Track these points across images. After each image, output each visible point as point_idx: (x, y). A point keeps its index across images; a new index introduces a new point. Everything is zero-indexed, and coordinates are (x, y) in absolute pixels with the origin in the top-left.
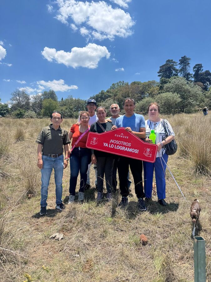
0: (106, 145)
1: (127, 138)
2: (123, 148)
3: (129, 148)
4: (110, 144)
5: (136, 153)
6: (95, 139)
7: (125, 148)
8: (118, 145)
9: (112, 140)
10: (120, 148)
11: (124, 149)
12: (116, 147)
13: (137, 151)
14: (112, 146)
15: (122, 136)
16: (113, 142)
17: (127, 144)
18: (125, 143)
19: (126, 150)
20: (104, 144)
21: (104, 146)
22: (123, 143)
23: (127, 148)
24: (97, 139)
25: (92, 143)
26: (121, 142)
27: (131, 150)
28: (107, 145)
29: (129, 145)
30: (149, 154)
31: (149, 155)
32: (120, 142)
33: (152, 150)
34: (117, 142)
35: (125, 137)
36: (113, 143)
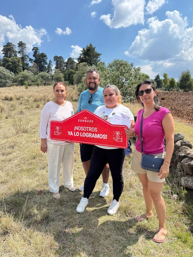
0: (70, 133)
1: (92, 121)
2: (89, 135)
3: (96, 134)
4: (75, 132)
5: (105, 138)
7: (91, 134)
8: (83, 131)
10: (86, 135)
11: (91, 136)
12: (82, 135)
13: (106, 136)
14: (78, 134)
16: (77, 129)
18: (91, 129)
19: (93, 136)
20: (69, 133)
21: (69, 135)
22: (88, 128)
23: (93, 134)
24: (60, 128)
25: (56, 133)
26: (87, 128)
27: (98, 136)
28: (72, 134)
29: (95, 129)
30: (119, 138)
31: (120, 140)
32: (85, 128)
33: (122, 132)
35: (89, 121)
36: (78, 131)
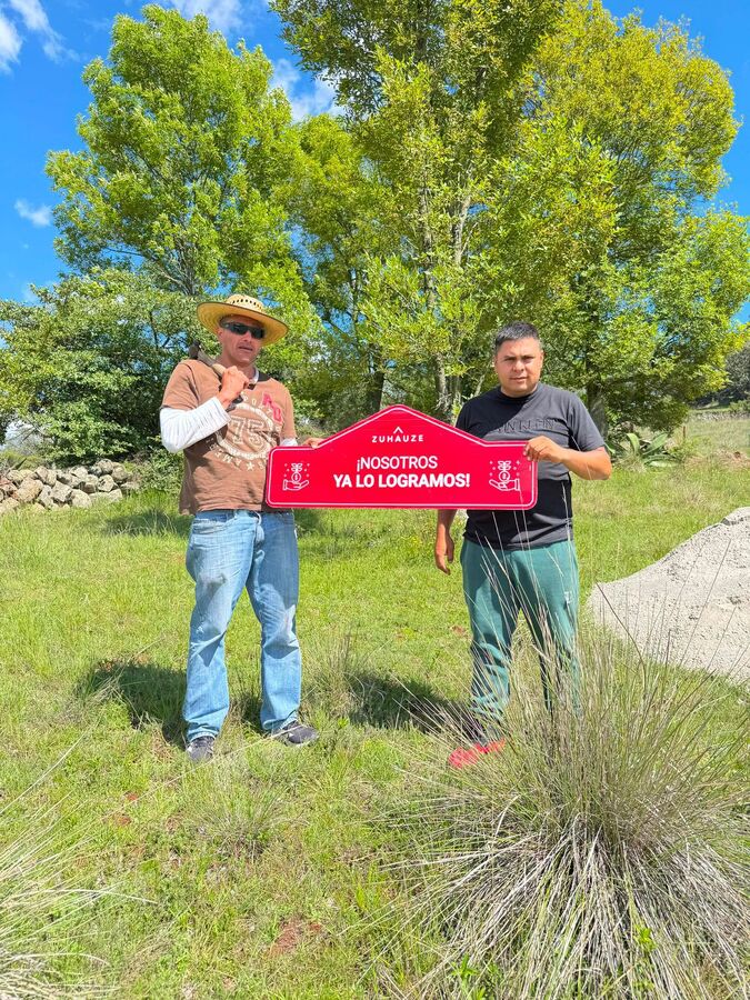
6: (297, 468)
9: (363, 460)
15: (398, 439)
17: (423, 462)
34: (386, 462)
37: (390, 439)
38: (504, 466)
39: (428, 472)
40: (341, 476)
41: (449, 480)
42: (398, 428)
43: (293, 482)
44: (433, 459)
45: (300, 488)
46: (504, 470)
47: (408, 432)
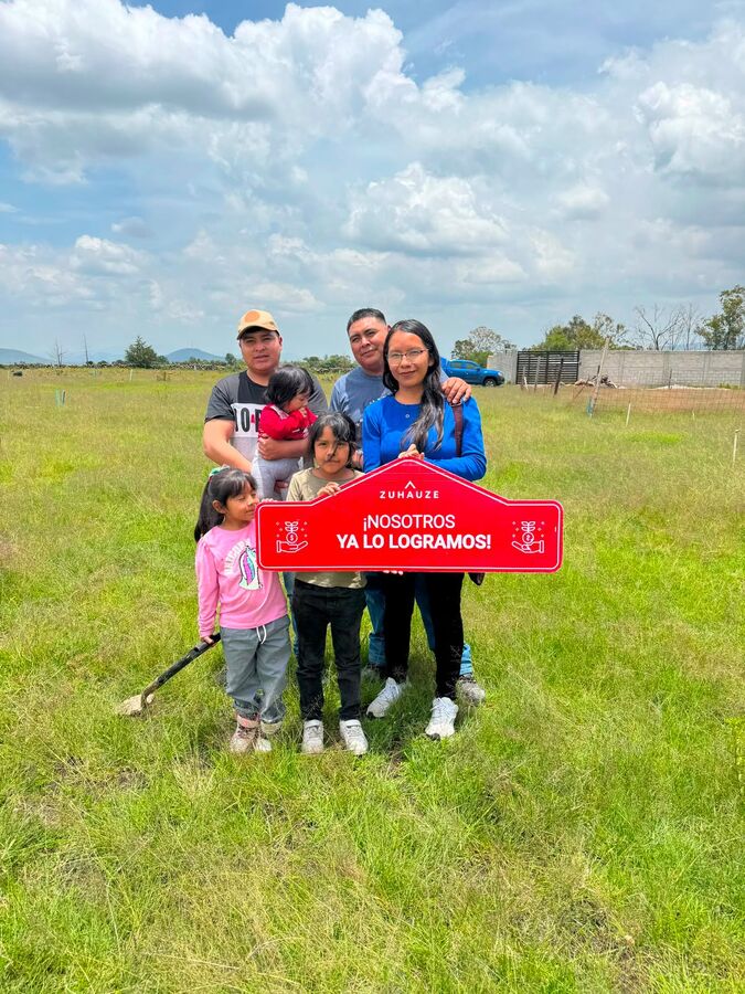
37: (401, 495)
38: (528, 527)
39: (445, 532)
40: (346, 536)
41: (469, 541)
42: (410, 483)
43: (288, 543)
44: (450, 518)
45: (297, 549)
46: (528, 531)
47: (421, 487)
